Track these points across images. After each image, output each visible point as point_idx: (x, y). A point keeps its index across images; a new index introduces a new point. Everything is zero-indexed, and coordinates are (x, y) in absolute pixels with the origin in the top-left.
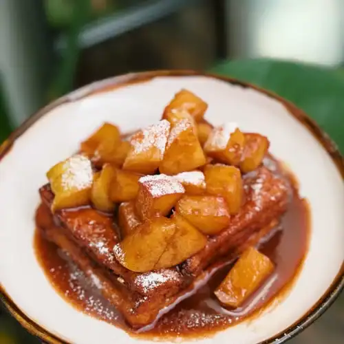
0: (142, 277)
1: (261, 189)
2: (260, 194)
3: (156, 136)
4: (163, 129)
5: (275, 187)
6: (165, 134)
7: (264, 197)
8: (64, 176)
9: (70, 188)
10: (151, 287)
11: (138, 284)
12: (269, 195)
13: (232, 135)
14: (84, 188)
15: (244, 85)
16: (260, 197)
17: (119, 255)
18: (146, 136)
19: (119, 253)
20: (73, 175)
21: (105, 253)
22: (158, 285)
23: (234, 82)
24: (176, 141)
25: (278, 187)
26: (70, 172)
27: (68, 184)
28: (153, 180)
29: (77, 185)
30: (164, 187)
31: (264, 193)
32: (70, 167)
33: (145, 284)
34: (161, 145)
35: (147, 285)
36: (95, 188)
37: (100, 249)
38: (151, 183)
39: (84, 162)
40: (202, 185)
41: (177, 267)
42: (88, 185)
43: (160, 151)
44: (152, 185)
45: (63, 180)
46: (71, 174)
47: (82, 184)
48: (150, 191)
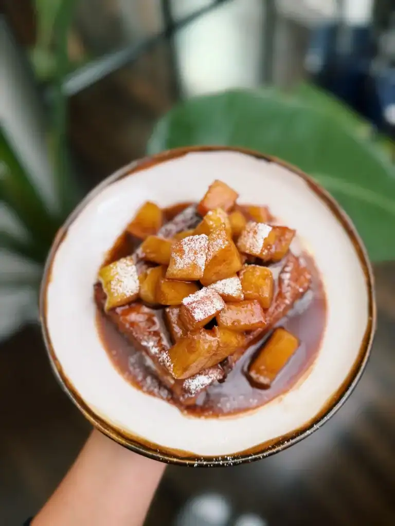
0: (190, 381)
1: (290, 279)
2: (289, 285)
3: (195, 253)
4: (202, 244)
5: (302, 278)
6: (205, 250)
7: (293, 288)
8: (113, 283)
9: (120, 295)
10: (197, 389)
11: (187, 387)
12: (298, 287)
13: (265, 239)
14: (132, 294)
15: (269, 160)
16: (289, 288)
17: (168, 364)
18: (186, 252)
19: (168, 361)
20: (121, 281)
21: (156, 353)
22: (204, 386)
23: (259, 157)
24: (215, 257)
25: (305, 277)
26: (118, 280)
27: (117, 290)
28: (196, 300)
29: (125, 292)
30: (206, 308)
31: (293, 284)
32: (117, 273)
33: (192, 387)
34: (201, 262)
35: (194, 388)
36: (142, 291)
37: (151, 348)
38: (194, 305)
39: (130, 268)
40: (240, 296)
41: (219, 365)
42: (136, 291)
43: (200, 268)
44: (195, 308)
45: (112, 287)
46: (119, 281)
47: (130, 291)
48: (193, 314)
